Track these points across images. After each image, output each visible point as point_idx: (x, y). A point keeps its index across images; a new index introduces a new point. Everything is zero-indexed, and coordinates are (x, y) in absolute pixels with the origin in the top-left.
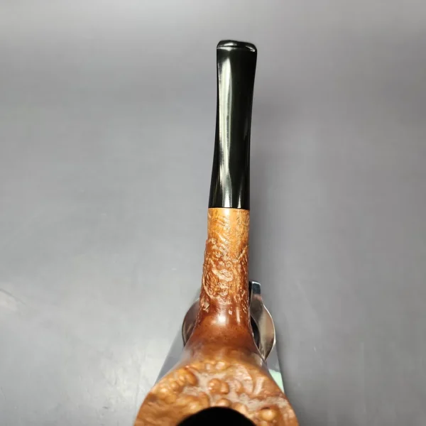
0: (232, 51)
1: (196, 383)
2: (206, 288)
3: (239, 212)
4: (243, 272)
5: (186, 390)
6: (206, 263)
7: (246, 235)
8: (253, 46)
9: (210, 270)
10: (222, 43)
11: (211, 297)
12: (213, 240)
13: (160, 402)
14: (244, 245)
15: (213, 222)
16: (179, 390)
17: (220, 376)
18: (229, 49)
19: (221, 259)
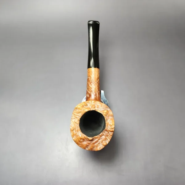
0: (92, 24)
1: (87, 105)
2: (88, 91)
3: (96, 69)
4: (98, 86)
5: (84, 106)
6: (88, 84)
7: (99, 76)
8: (98, 22)
9: (89, 86)
10: (89, 21)
11: (90, 93)
12: (89, 77)
13: (78, 109)
14: (98, 78)
15: (89, 72)
16: (83, 106)
17: (93, 104)
18: (91, 23)
19: (91, 82)
